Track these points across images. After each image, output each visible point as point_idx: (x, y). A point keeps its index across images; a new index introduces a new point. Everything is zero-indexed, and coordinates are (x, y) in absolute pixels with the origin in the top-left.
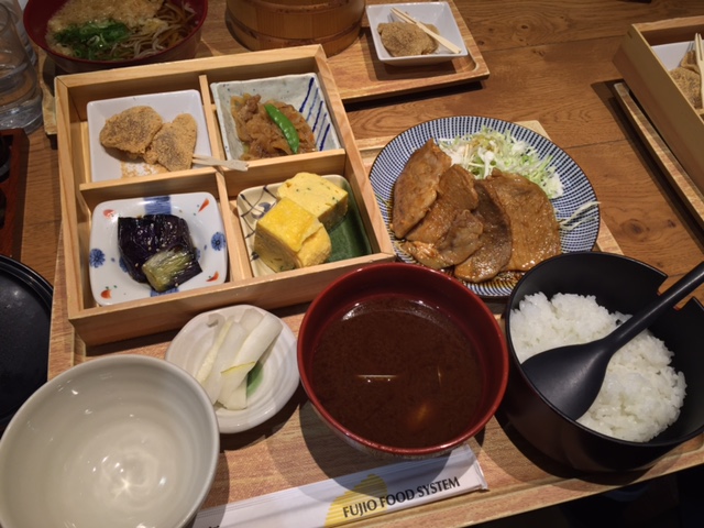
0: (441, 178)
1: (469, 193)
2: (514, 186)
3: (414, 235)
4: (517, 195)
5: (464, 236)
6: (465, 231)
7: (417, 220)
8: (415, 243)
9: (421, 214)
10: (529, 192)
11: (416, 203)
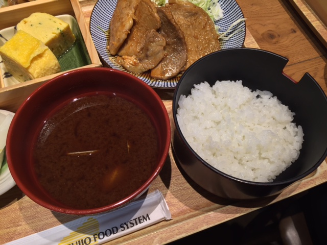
5: (154, 48)
6: (153, 44)
8: (123, 57)
10: (196, 14)
11: (120, 28)
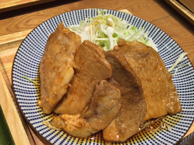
0: (75, 55)
1: (103, 64)
2: (137, 51)
3: (60, 109)
4: (139, 58)
5: (106, 103)
6: (106, 99)
7: (60, 97)
8: (63, 116)
9: (63, 92)
11: (56, 81)
